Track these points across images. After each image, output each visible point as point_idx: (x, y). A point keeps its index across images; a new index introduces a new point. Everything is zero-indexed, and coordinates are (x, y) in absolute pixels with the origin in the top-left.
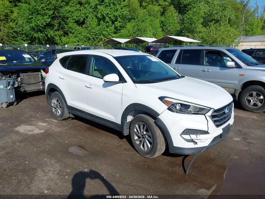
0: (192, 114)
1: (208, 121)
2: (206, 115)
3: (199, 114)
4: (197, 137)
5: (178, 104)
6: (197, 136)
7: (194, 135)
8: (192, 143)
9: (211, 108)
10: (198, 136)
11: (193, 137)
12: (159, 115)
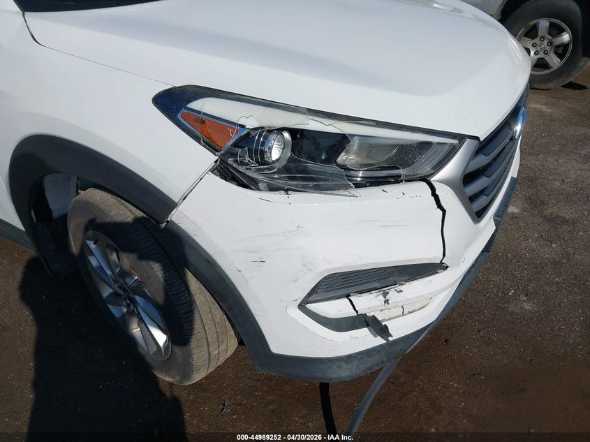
0: (358, 186)
1: (444, 212)
2: (433, 180)
3: (397, 180)
4: (387, 302)
5: (273, 137)
6: (385, 294)
7: (374, 294)
8: (365, 332)
9: (461, 138)
10: (393, 294)
11: (367, 303)
12: (170, 205)
